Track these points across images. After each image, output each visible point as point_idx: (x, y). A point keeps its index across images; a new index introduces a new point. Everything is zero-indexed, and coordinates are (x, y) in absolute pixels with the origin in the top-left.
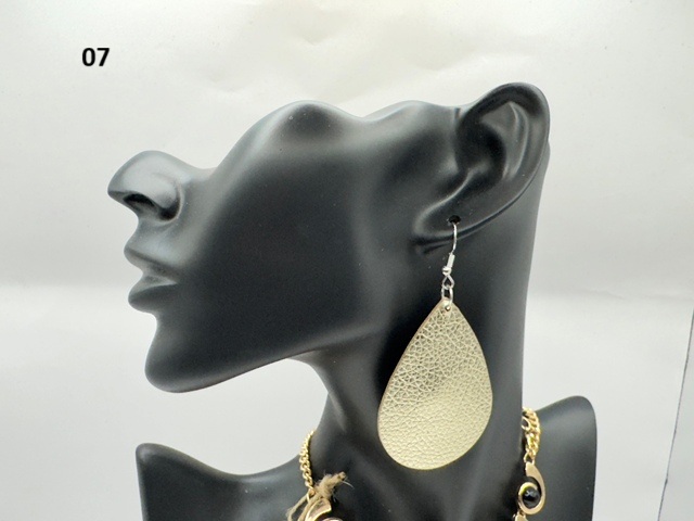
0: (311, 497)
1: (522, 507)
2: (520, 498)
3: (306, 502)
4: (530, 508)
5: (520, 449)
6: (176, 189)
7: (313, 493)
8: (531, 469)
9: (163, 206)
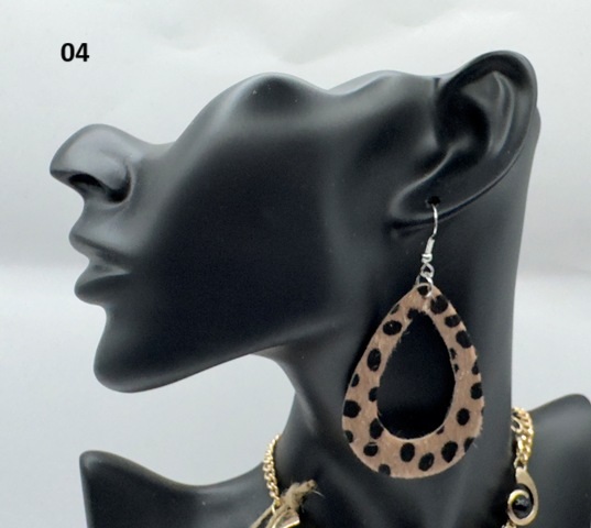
5: (510, 453)
7: (279, 504)
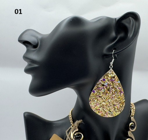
0: (72, 127)
1: (130, 129)
2: (130, 127)
3: (71, 128)
4: (132, 129)
6: (38, 40)
8: (132, 119)
9: (34, 44)
